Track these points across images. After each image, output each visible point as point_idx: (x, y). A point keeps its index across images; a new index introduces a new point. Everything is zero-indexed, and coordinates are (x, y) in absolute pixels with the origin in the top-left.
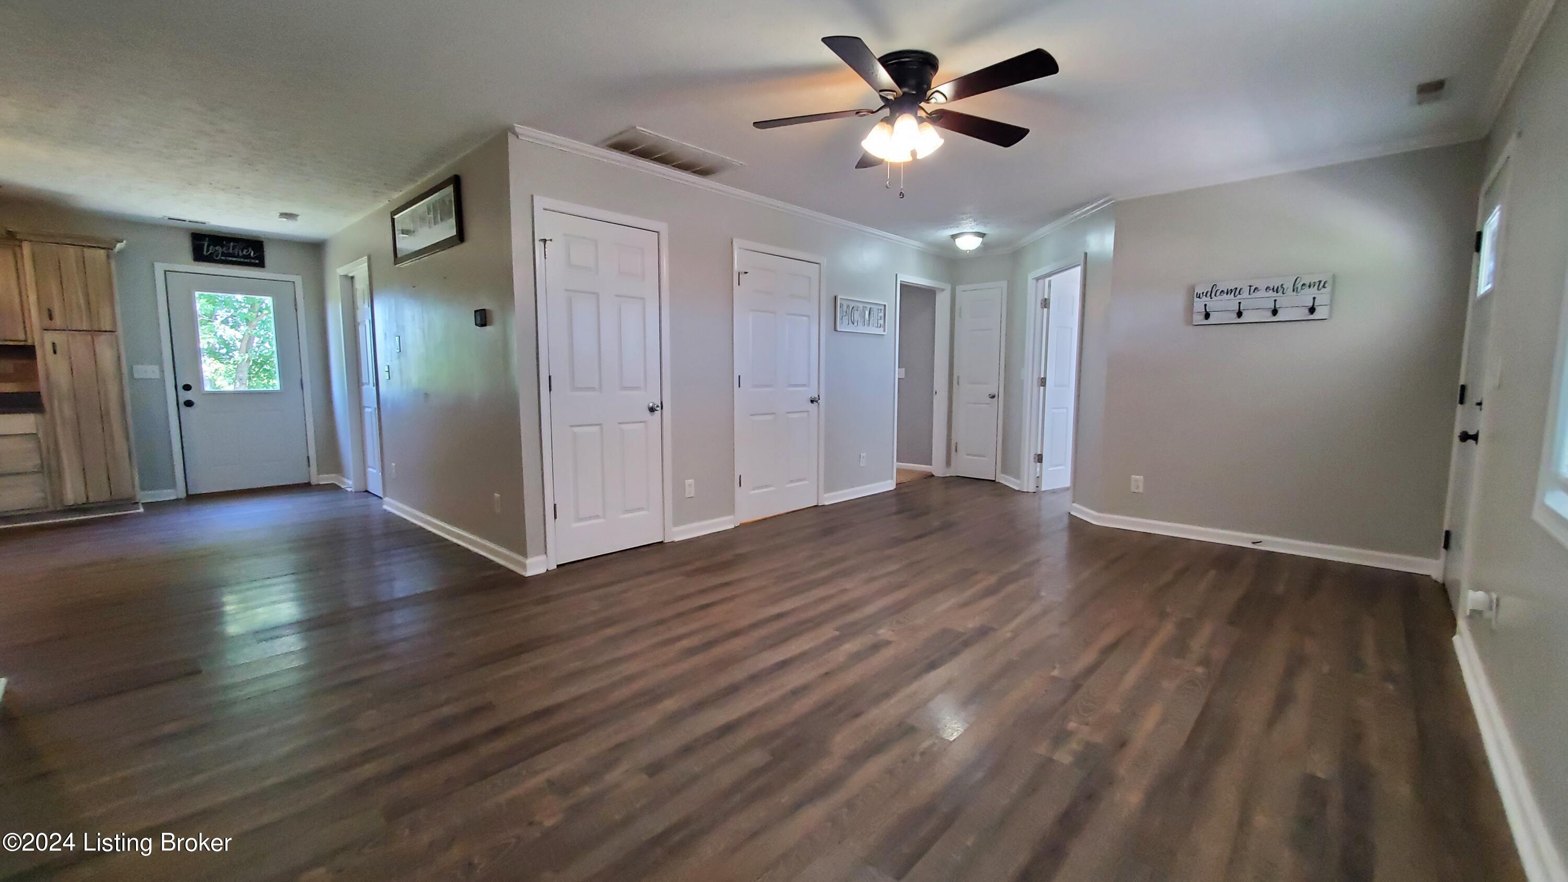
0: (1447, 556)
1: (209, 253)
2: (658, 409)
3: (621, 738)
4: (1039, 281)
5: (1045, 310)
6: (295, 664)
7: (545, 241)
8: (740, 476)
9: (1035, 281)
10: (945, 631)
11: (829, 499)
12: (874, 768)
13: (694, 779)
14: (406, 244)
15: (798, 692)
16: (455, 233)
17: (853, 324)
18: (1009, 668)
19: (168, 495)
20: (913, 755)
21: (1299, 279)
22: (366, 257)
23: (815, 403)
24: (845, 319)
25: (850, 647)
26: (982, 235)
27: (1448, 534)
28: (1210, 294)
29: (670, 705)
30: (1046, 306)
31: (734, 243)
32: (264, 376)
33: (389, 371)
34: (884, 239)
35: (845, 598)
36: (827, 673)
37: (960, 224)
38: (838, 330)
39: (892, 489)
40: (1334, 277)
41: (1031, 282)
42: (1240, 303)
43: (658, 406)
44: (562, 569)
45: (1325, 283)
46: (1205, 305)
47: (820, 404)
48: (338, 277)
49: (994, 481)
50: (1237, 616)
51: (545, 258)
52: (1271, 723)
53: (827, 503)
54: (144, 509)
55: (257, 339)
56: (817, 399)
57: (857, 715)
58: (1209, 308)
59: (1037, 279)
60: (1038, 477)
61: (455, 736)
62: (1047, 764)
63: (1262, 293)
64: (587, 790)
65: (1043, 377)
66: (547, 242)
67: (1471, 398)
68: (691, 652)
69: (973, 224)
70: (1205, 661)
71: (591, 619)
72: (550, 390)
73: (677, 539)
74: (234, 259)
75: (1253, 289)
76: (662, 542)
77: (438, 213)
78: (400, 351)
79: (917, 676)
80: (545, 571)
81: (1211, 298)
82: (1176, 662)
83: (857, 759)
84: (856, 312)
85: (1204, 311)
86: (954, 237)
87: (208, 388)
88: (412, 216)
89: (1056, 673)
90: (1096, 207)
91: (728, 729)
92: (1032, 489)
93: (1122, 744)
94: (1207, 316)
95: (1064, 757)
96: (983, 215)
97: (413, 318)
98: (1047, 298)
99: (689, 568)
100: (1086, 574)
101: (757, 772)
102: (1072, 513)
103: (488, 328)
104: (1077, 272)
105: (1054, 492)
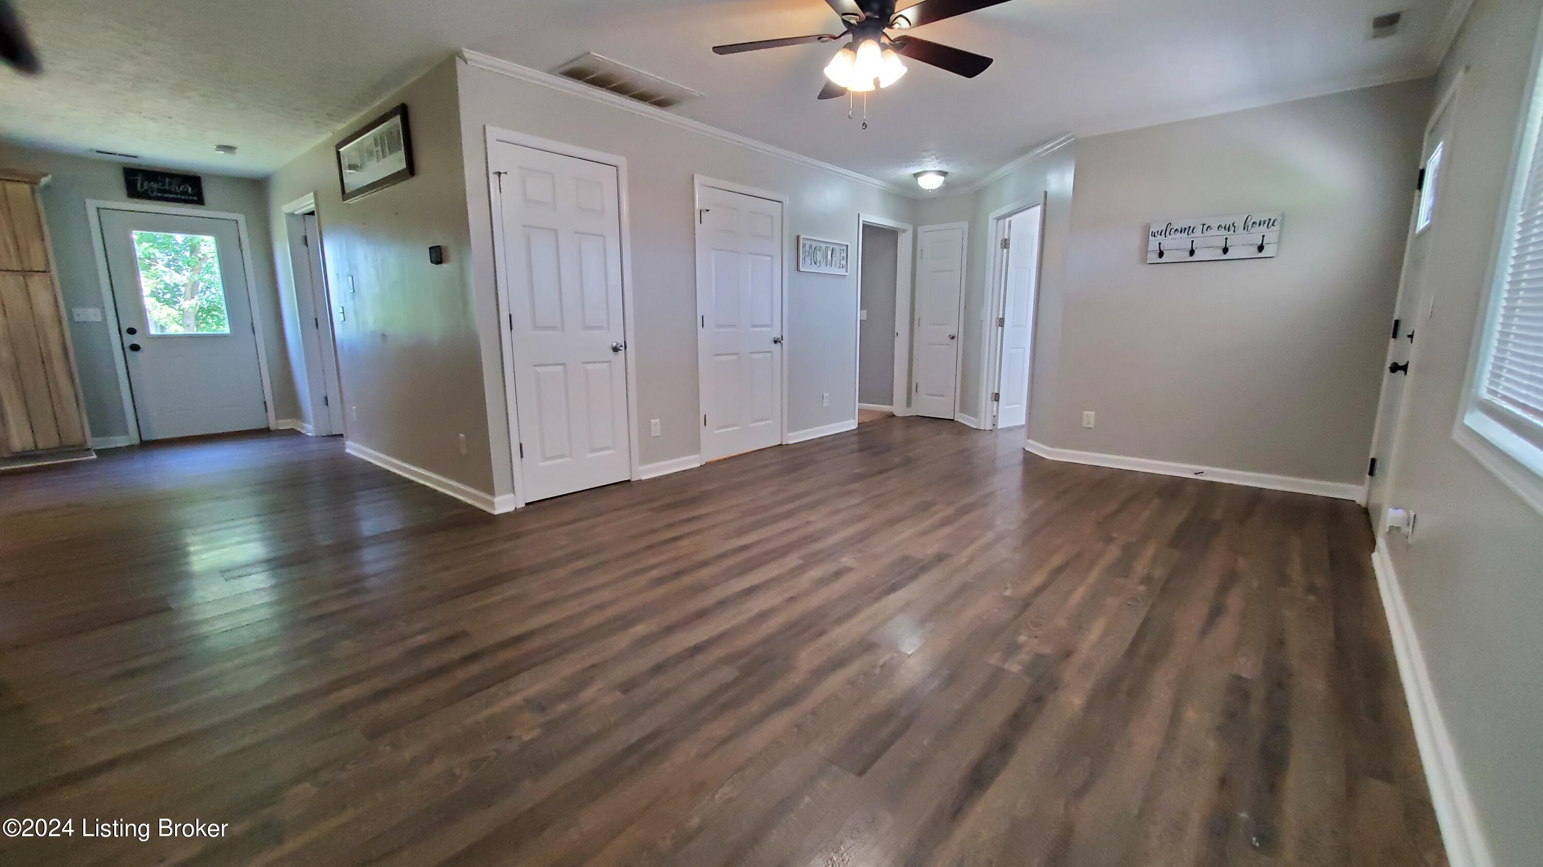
0: (1371, 481)
1: (143, 189)
2: (622, 348)
3: (595, 659)
4: (1000, 221)
5: (1005, 250)
6: (266, 599)
7: (499, 174)
8: (705, 416)
9: (995, 221)
10: (905, 558)
11: (793, 438)
12: (836, 681)
13: (667, 694)
14: (354, 180)
15: (763, 616)
16: (405, 166)
17: (816, 264)
18: (963, 590)
19: (121, 442)
20: (874, 667)
21: (1250, 218)
22: (312, 194)
23: (778, 343)
24: (808, 260)
25: (815, 573)
26: (944, 174)
27: (1373, 461)
28: (1165, 232)
29: (640, 629)
30: (1006, 246)
31: (695, 180)
32: (213, 322)
33: (343, 313)
34: (846, 177)
35: (811, 529)
36: (792, 598)
37: (922, 162)
38: (801, 270)
39: (854, 428)
40: (1283, 215)
41: (992, 224)
42: (1193, 241)
43: (621, 346)
44: (531, 507)
45: (1274, 222)
46: (1160, 244)
47: (784, 345)
48: (284, 214)
49: (953, 420)
50: (1177, 540)
51: (500, 192)
52: (1204, 633)
53: (791, 442)
54: (97, 455)
55: (201, 284)
56: (780, 340)
57: (820, 634)
58: (1163, 246)
59: (998, 219)
60: (994, 416)
61: (430, 662)
62: (998, 673)
63: (1214, 232)
64: (562, 707)
65: (1001, 317)
66: (502, 175)
67: (1404, 331)
68: (660, 581)
69: (936, 162)
70: (1147, 580)
71: (561, 553)
72: (511, 329)
73: (644, 477)
74: (171, 196)
75: (1205, 227)
76: (629, 481)
77: (385, 146)
78: (354, 291)
79: (878, 598)
80: (513, 509)
81: (1166, 237)
82: (1120, 581)
83: (820, 673)
84: (818, 252)
85: (1158, 249)
86: (916, 175)
87: (153, 331)
88: (358, 149)
89: (1007, 593)
90: (1058, 144)
91: (697, 650)
92: (989, 427)
93: (1068, 654)
94: (1161, 254)
95: (1014, 667)
96: (945, 154)
97: (366, 257)
98: (1007, 238)
99: (657, 504)
100: (1039, 503)
101: (726, 687)
102: (1026, 449)
103: (444, 265)
104: (1037, 211)
105: (1009, 429)
